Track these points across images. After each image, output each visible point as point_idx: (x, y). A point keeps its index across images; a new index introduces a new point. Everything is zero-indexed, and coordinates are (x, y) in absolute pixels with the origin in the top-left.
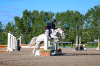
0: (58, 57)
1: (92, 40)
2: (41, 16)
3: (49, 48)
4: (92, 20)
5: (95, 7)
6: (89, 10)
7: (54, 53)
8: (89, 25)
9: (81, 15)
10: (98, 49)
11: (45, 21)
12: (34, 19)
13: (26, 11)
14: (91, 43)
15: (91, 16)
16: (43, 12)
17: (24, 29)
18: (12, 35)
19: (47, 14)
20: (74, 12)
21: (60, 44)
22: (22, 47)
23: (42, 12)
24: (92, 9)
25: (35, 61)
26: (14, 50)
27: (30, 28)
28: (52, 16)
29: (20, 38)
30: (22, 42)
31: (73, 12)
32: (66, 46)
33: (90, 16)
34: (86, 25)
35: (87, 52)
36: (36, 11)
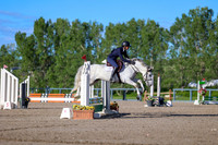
0: (111, 121)
1: (185, 85)
2: (74, 32)
3: (90, 101)
4: (185, 39)
5: (192, 12)
6: (177, 19)
7: (103, 112)
8: (179, 51)
9: (162, 29)
10: (196, 102)
11: (83, 43)
12: (59, 38)
13: (42, 20)
14: (182, 90)
15: (184, 30)
16: (78, 22)
17: (37, 59)
18: (9, 74)
19: (86, 27)
20: (146, 23)
21: (114, 93)
22: (32, 99)
23: (76, 23)
24: (184, 16)
25: (61, 129)
26: (14, 106)
27: (49, 57)
28: (97, 32)
29: (27, 81)
30: (32, 89)
31: (143, 22)
32: (127, 97)
33: (180, 32)
34: (171, 51)
35: (173, 110)
36: (63, 21)
